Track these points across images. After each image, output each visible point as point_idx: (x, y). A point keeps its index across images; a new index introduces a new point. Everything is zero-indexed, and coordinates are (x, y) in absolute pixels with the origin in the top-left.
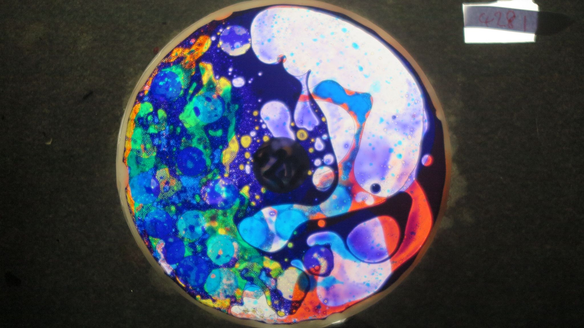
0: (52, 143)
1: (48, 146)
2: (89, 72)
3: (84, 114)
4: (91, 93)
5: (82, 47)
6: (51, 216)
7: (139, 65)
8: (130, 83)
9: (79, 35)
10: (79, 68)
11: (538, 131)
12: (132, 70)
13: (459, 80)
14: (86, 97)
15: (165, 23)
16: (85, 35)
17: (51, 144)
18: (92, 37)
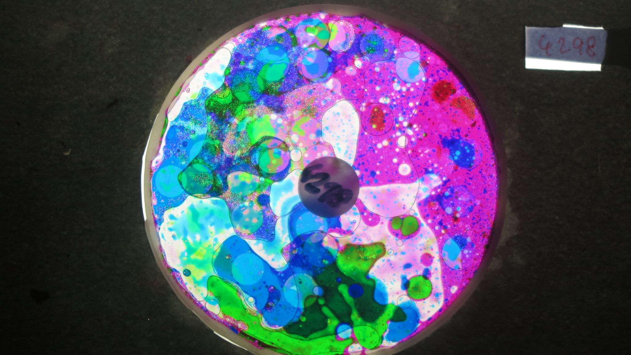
0: (71, 153)
1: (67, 156)
2: (114, 78)
3: (107, 124)
4: (115, 102)
5: (109, 51)
6: (65, 233)
8: (159, 93)
9: (106, 37)
10: (104, 74)
11: (599, 169)
12: (161, 78)
13: (516, 108)
14: (110, 106)
15: (199, 30)
16: (112, 37)
17: (70, 154)
18: (120, 41)
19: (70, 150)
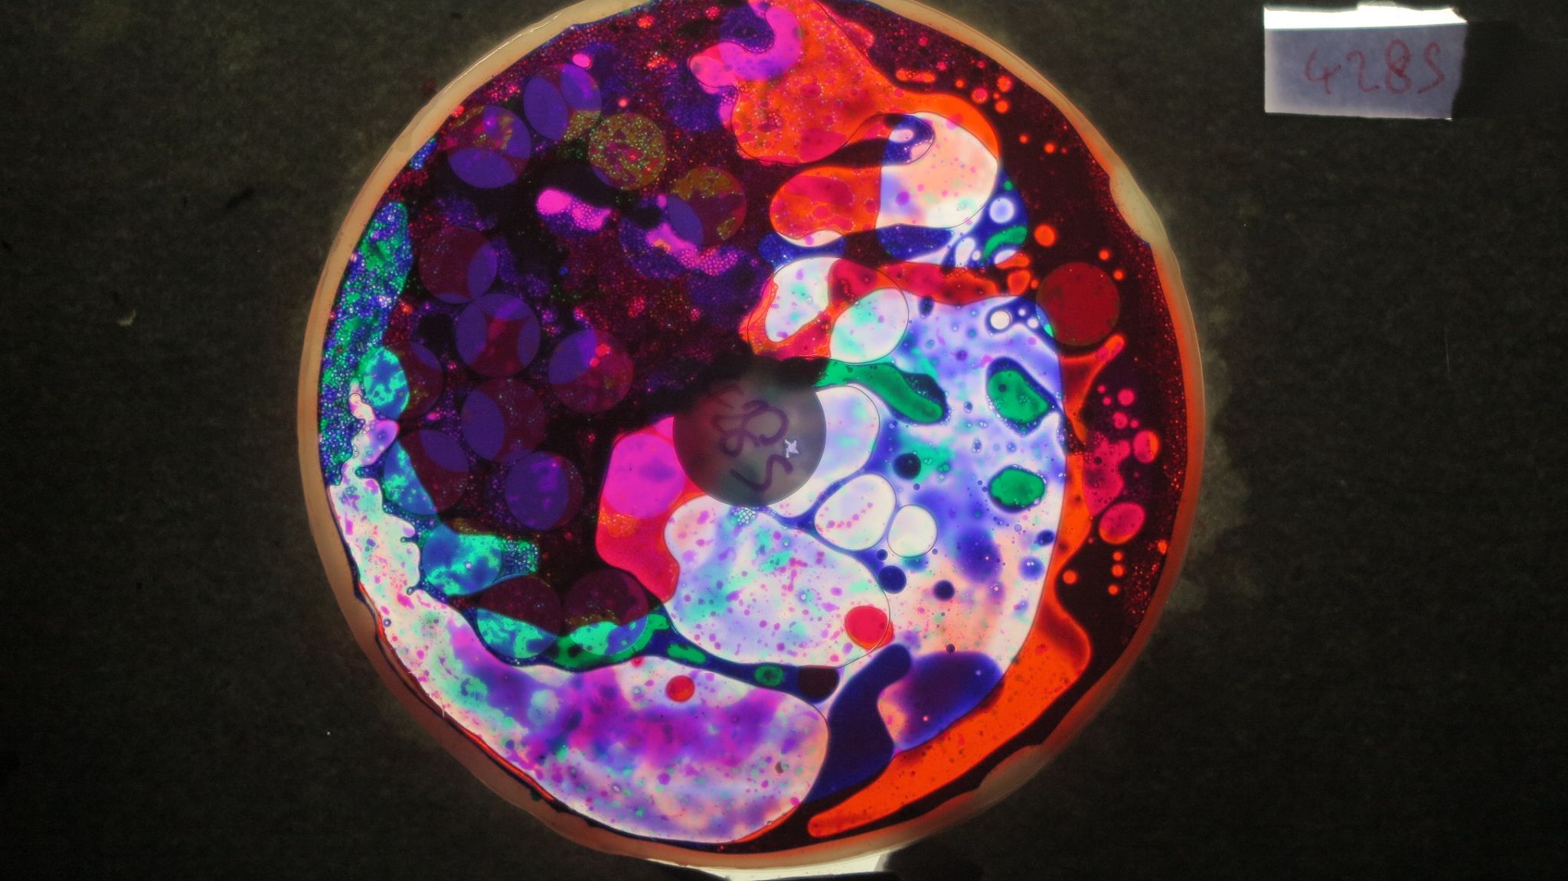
0: (136, 320)
4: (247, 194)
5: (231, 68)
6: (121, 519)
7: (381, 123)
9: (224, 34)
11: (1448, 362)
12: (360, 135)
13: (1241, 212)
14: (233, 203)
17: (133, 324)
18: (258, 43)
19: (134, 314)
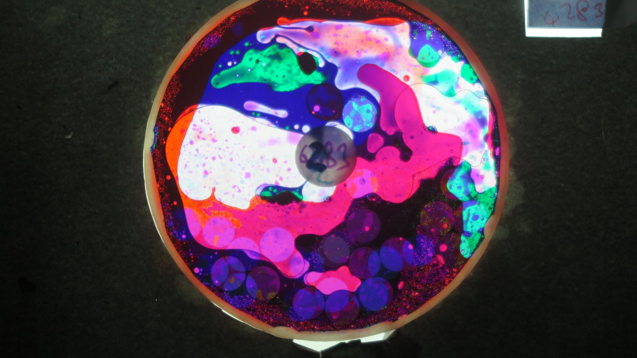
1: (68, 140)
3: (108, 106)
10: (104, 55)
15: (198, 9)
